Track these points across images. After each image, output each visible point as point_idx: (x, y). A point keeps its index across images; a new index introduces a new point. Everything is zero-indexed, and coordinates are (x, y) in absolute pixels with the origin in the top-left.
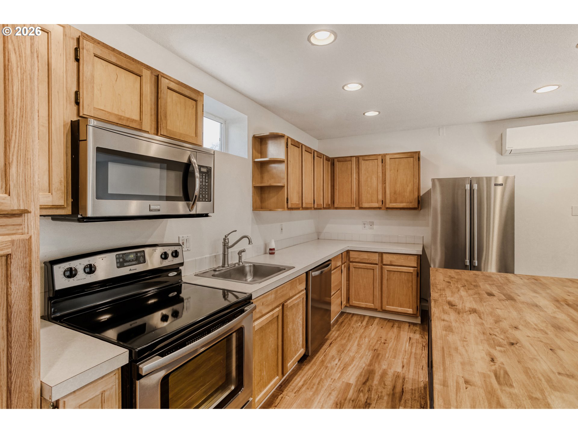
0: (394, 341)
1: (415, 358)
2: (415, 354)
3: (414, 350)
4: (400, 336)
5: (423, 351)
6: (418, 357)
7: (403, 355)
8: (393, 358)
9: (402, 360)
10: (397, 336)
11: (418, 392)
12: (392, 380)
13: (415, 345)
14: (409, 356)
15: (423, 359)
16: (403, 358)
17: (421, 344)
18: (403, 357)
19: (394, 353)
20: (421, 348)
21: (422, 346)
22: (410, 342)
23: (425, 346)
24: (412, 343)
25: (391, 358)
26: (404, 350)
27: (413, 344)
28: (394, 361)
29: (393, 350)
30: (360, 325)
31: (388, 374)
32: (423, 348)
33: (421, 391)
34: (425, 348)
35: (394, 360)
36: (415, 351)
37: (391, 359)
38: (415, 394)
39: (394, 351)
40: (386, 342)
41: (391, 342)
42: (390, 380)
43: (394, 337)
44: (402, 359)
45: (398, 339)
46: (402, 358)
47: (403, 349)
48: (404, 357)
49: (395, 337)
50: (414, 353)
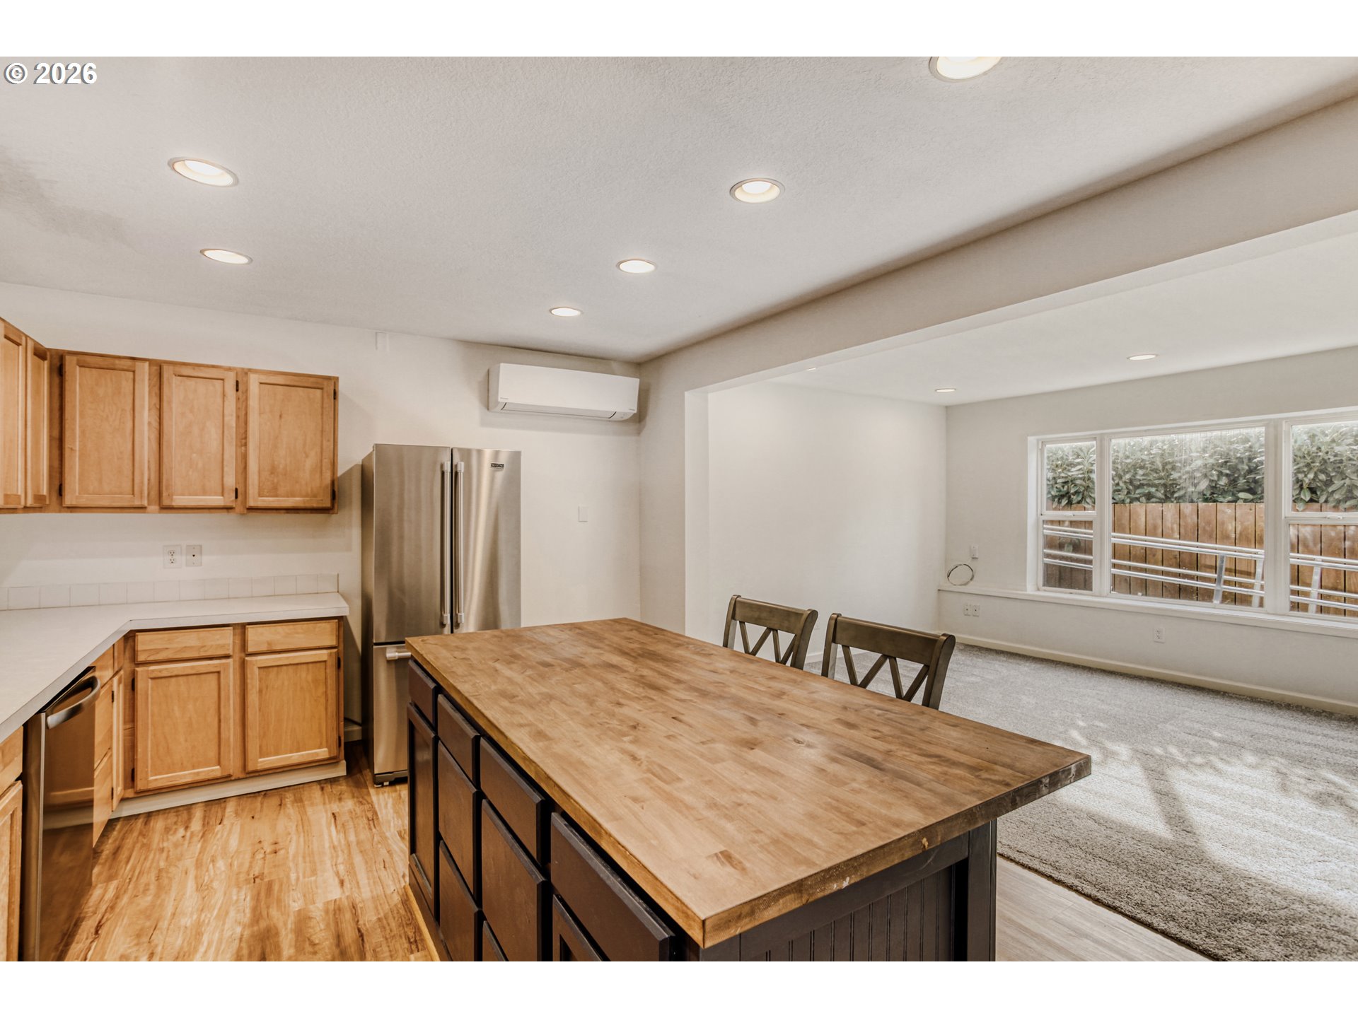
0: (299, 837)
1: (361, 852)
2: (358, 843)
3: (352, 838)
4: (308, 819)
5: (374, 830)
6: (368, 846)
7: (332, 857)
8: (311, 876)
9: (335, 869)
10: (300, 822)
11: (394, 918)
12: (328, 925)
13: (351, 824)
14: (346, 856)
15: (380, 846)
16: (336, 865)
17: (362, 817)
18: (334, 861)
19: (308, 864)
20: (366, 826)
21: (366, 821)
22: (338, 822)
23: (373, 819)
24: (343, 824)
25: (304, 877)
26: (330, 847)
27: (346, 824)
28: (316, 881)
29: (304, 857)
30: (183, 837)
31: (312, 918)
32: (369, 824)
33: (398, 913)
34: (374, 822)
35: (313, 878)
36: (356, 836)
37: (307, 879)
38: (389, 925)
39: (308, 859)
40: (277, 847)
41: (290, 841)
42: (322, 926)
43: (294, 828)
44: (333, 869)
45: (306, 828)
46: (332, 866)
47: (327, 845)
48: (336, 862)
49: (297, 826)
50: (355, 843)
